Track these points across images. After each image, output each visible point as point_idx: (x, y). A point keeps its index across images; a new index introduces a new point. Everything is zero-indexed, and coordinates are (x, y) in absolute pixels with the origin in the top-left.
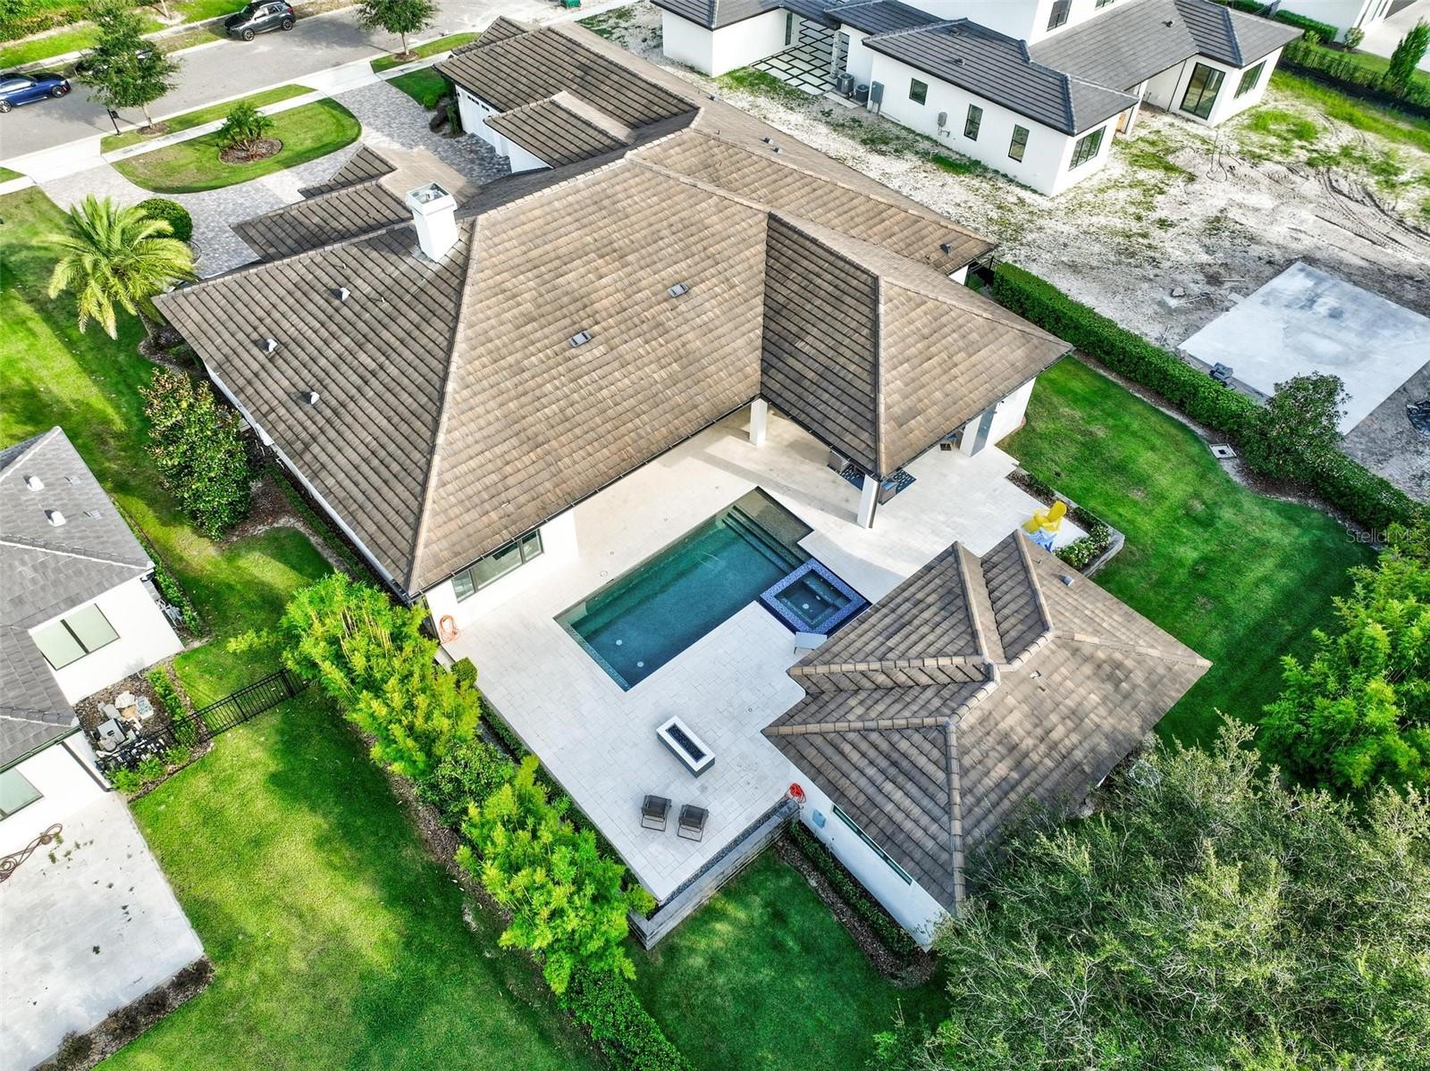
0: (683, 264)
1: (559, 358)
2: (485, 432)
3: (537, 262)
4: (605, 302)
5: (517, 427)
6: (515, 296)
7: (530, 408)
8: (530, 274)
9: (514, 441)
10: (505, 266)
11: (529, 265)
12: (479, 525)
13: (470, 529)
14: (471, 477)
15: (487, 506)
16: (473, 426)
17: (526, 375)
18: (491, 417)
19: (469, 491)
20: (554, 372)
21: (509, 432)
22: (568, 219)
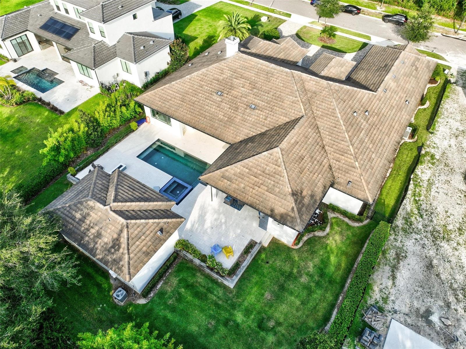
0: (263, 103)
1: (211, 92)
2: (180, 90)
3: (236, 72)
4: (236, 93)
5: (185, 95)
6: (222, 74)
7: (192, 94)
8: (231, 73)
9: (181, 96)
10: (230, 67)
11: (234, 71)
12: (156, 102)
13: (154, 101)
14: (167, 94)
15: (162, 101)
16: (180, 87)
17: (201, 88)
18: (185, 88)
19: (164, 95)
20: (206, 93)
21: (183, 94)
22: (257, 70)
